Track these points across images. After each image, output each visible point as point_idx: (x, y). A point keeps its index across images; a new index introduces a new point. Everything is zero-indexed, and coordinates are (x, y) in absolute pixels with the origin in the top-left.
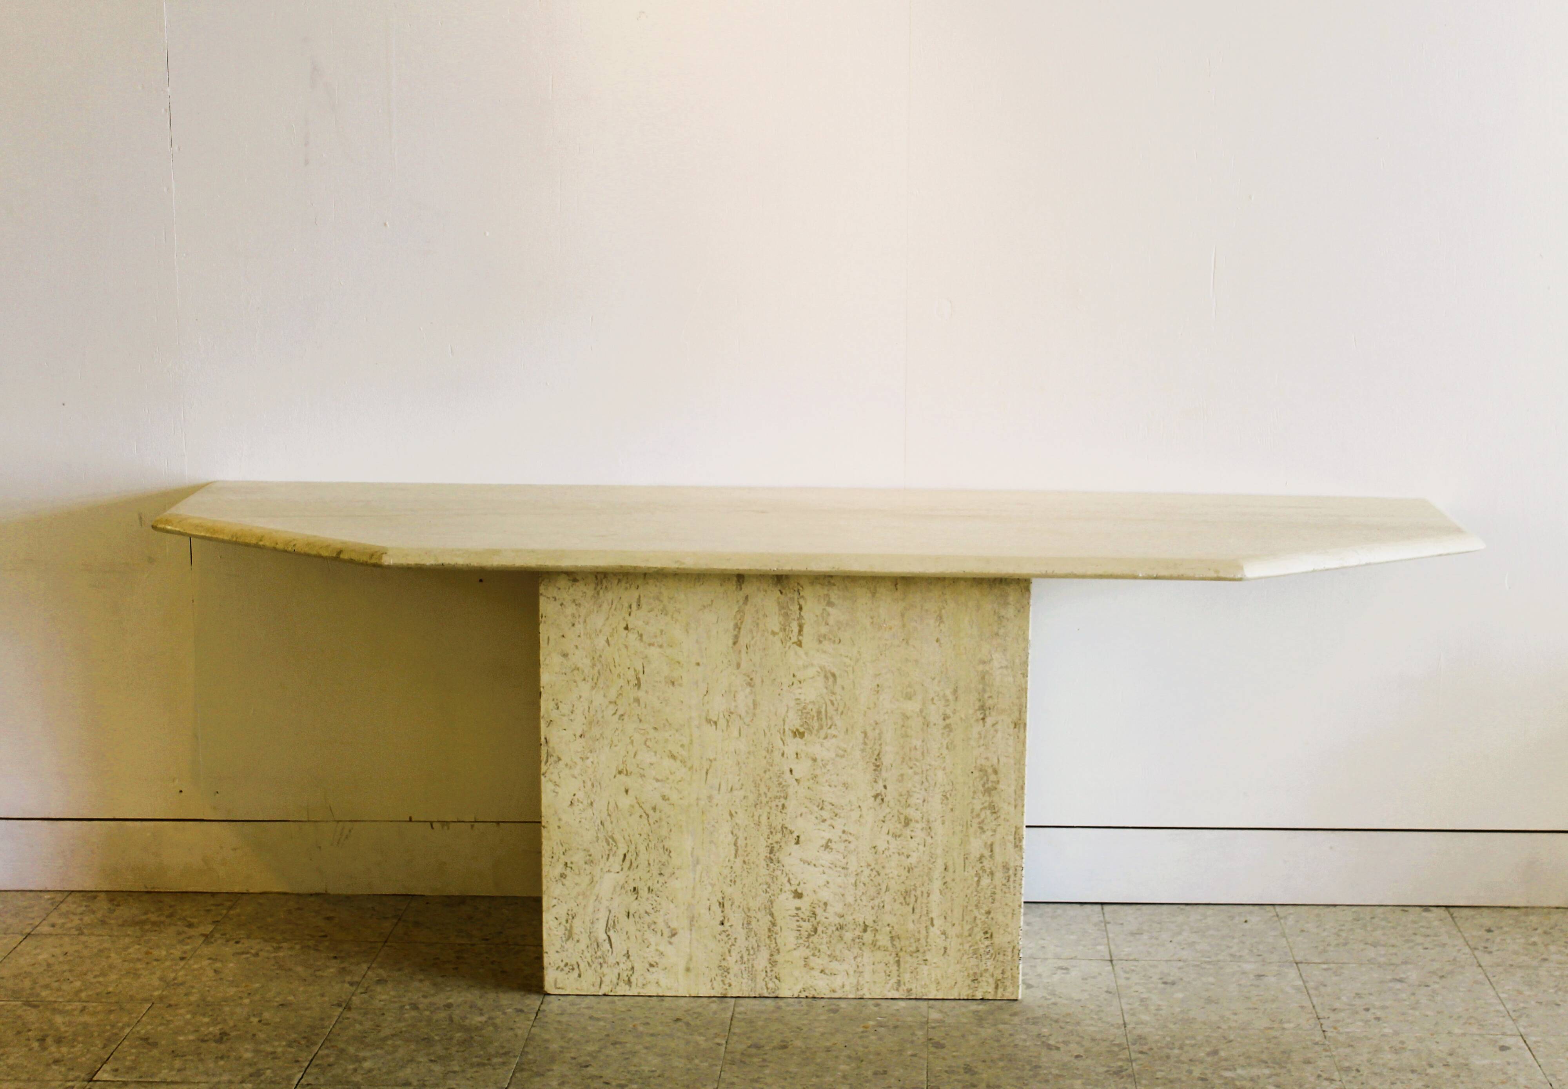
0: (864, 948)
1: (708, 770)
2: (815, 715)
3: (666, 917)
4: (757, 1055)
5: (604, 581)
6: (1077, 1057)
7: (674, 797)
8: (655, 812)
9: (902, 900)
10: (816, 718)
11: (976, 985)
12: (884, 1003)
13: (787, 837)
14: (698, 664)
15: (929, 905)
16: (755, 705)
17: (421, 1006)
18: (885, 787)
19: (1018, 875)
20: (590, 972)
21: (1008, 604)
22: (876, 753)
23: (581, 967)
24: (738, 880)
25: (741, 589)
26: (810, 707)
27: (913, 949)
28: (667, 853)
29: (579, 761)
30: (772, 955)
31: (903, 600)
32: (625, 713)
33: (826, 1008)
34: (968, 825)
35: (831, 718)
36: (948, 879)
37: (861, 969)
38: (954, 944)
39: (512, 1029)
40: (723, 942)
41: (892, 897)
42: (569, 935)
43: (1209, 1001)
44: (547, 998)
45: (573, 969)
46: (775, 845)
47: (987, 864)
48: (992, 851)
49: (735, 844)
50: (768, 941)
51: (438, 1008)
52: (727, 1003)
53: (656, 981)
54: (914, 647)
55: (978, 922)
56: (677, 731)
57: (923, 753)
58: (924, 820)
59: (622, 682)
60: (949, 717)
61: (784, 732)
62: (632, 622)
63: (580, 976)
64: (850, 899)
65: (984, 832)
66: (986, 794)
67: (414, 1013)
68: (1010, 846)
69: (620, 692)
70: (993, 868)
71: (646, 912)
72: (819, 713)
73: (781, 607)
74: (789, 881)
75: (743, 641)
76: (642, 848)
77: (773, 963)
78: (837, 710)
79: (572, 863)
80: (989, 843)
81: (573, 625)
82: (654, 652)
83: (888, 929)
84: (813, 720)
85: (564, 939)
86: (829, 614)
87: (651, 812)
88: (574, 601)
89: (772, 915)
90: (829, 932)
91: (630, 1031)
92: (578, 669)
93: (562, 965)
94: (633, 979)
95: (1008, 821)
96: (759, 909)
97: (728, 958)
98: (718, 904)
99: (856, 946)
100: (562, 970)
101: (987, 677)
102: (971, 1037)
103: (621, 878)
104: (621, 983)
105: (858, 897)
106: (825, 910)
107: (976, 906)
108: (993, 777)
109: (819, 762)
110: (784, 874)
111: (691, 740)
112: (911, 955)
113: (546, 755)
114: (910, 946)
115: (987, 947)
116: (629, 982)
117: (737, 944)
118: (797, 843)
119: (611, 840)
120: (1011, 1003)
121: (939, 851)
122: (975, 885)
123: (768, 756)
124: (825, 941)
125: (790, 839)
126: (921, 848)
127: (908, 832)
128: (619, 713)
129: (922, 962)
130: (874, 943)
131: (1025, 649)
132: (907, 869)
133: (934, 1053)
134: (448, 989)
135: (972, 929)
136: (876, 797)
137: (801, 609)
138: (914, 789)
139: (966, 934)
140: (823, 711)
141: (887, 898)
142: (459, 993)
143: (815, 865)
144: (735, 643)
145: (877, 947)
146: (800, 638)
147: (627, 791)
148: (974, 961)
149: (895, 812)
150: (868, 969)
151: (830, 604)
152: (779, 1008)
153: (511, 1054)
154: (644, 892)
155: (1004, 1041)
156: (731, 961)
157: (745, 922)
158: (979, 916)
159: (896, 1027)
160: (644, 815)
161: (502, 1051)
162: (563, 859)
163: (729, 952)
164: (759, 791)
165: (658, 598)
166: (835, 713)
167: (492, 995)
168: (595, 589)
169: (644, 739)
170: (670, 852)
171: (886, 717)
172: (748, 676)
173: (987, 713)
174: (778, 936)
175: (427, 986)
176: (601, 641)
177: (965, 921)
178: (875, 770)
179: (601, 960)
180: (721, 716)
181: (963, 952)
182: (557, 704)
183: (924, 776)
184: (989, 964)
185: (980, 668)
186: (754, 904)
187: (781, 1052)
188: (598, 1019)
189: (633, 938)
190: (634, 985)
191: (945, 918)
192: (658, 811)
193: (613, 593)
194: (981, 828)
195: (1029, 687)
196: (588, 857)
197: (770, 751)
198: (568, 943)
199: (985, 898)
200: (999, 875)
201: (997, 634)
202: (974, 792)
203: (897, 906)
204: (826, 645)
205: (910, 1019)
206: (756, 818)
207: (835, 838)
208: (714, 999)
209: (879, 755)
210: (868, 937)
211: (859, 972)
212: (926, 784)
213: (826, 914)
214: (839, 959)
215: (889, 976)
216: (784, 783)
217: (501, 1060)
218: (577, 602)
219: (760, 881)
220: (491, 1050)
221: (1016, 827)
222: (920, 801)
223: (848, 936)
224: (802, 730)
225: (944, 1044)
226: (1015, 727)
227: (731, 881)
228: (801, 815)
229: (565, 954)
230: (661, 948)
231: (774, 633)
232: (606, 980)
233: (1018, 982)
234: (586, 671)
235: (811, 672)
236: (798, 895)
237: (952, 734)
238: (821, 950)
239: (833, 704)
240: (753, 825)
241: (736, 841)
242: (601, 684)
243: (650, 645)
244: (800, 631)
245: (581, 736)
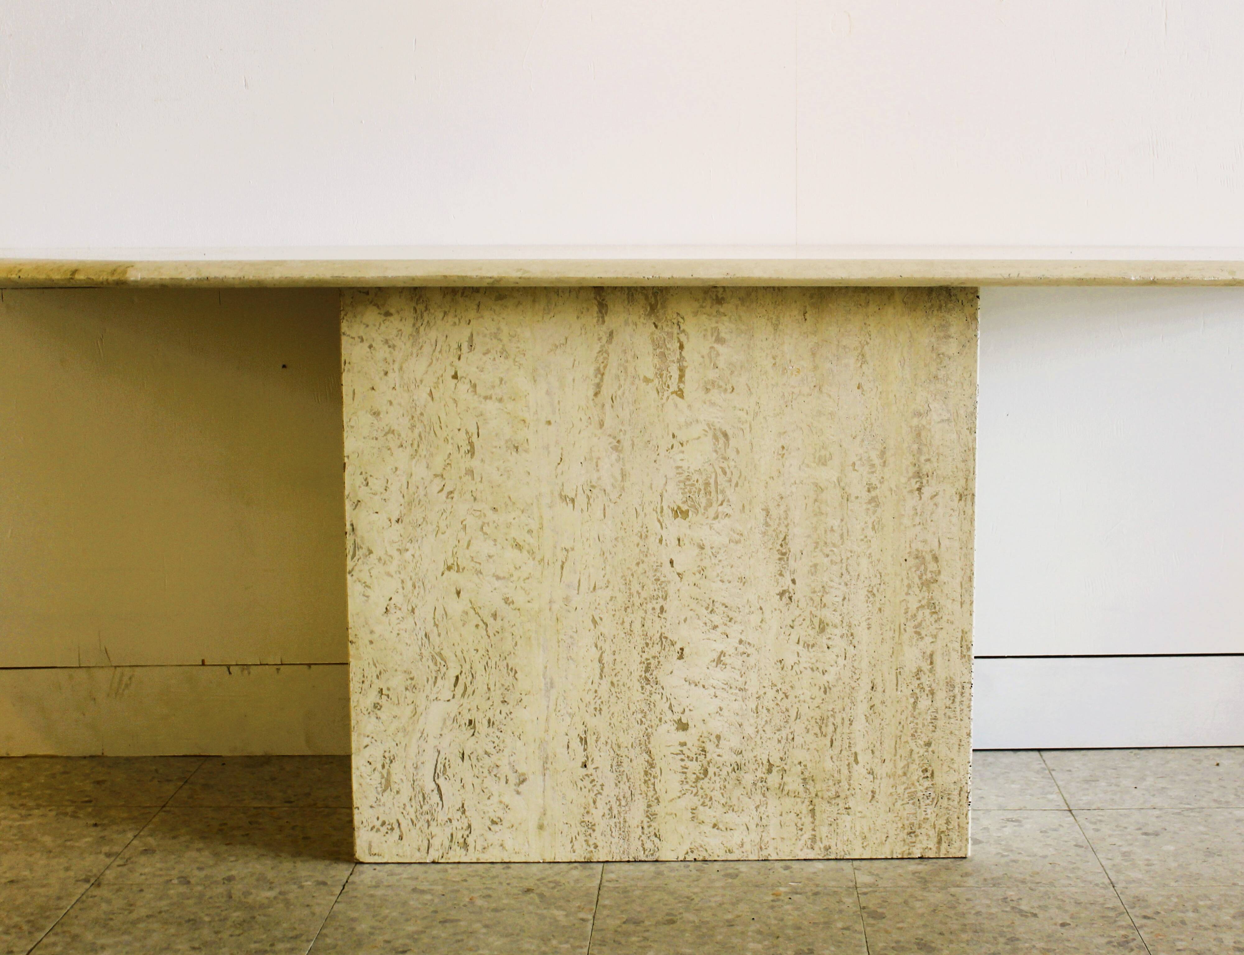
0: (768, 794)
1: (563, 563)
2: (702, 488)
3: (512, 759)
4: (634, 933)
5: (425, 314)
6: (1063, 925)
7: (520, 599)
8: (495, 619)
9: (817, 730)
10: (703, 492)
11: (914, 839)
12: (796, 865)
13: (667, 649)
14: (549, 423)
15: (852, 736)
16: (623, 475)
17: (193, 881)
18: (794, 581)
19: (966, 695)
20: (414, 832)
21: (949, 337)
22: (782, 537)
23: (402, 826)
24: (604, 708)
25: (604, 322)
26: (695, 477)
27: (832, 793)
28: (512, 674)
29: (396, 554)
30: (649, 806)
31: (815, 333)
32: (455, 490)
33: (723, 873)
34: (901, 630)
35: (723, 492)
36: (877, 702)
37: (764, 822)
38: (884, 787)
39: (308, 906)
40: (587, 790)
41: (804, 726)
42: (387, 785)
43: (1209, 853)
44: (359, 868)
45: (392, 829)
46: (652, 661)
47: (925, 680)
48: (931, 663)
49: (600, 661)
50: (644, 787)
51: (216, 882)
52: (592, 869)
53: (500, 842)
54: (830, 396)
55: (915, 756)
56: (523, 512)
57: (842, 536)
58: (844, 625)
59: (449, 448)
60: (875, 488)
61: (662, 512)
62: (462, 368)
63: (401, 838)
64: (750, 730)
65: (922, 638)
66: (924, 588)
67: (182, 889)
68: (955, 656)
69: (448, 461)
70: (934, 686)
71: (486, 753)
72: (707, 484)
73: (656, 345)
74: (670, 707)
75: (607, 391)
76: (479, 668)
77: (651, 816)
78: (730, 481)
79: (388, 689)
80: (928, 653)
81: (386, 373)
82: (491, 407)
83: (799, 768)
84: (699, 494)
85: (379, 789)
86: (718, 354)
87: (490, 620)
88: (387, 342)
89: (649, 752)
90: (724, 773)
91: (465, 906)
92: (393, 432)
93: (378, 824)
94: (470, 840)
95: (952, 623)
96: (632, 746)
97: (593, 811)
98: (579, 740)
99: (759, 791)
100: (378, 830)
101: (923, 434)
102: (918, 904)
103: (453, 708)
104: (455, 847)
105: (759, 727)
106: (717, 746)
107: (913, 735)
108: (932, 566)
109: (708, 551)
110: (665, 699)
111: (542, 524)
112: (829, 802)
113: (352, 547)
114: (828, 790)
115: (927, 789)
116: (465, 845)
117: (605, 793)
118: (681, 657)
119: (439, 658)
120: (959, 862)
121: (864, 665)
122: (910, 707)
123: (641, 543)
124: (717, 786)
125: (671, 653)
126: (841, 661)
127: (823, 640)
128: (447, 490)
129: (844, 811)
130: (781, 788)
131: (972, 396)
132: (823, 690)
133: (873, 925)
134: (232, 859)
135: (908, 765)
136: (781, 594)
137: (681, 347)
138: (832, 584)
139: (900, 772)
140: (712, 481)
141: (798, 727)
142: (246, 863)
143: (704, 687)
144: (596, 394)
145: (785, 792)
146: (682, 386)
147: (458, 593)
148: (910, 808)
149: (807, 614)
150: (774, 822)
151: (720, 340)
152: (659, 873)
153: (304, 938)
154: (482, 727)
155: (961, 908)
156: (596, 815)
157: (615, 764)
158: (916, 750)
159: (816, 894)
160: (481, 624)
161: (291, 934)
162: (378, 684)
163: (594, 802)
164: (630, 589)
165: (496, 336)
166: (728, 484)
167: (287, 865)
168: (414, 325)
169: (480, 523)
170: (516, 672)
171: (794, 489)
172: (615, 438)
173: (924, 481)
174: (657, 781)
175: (206, 857)
176: (422, 395)
177: (898, 756)
178: (780, 559)
179: (429, 817)
180: (580, 490)
181: (895, 797)
182: (366, 480)
183: (844, 565)
184: (929, 811)
185: (915, 421)
186: (625, 740)
187: (667, 928)
188: (423, 892)
189: (469, 787)
190: (471, 848)
191: (873, 752)
192: (499, 619)
193: (437, 329)
194: (918, 633)
195: (977, 446)
196: (409, 681)
197: (643, 536)
198: (385, 794)
199: (924, 725)
200: (941, 696)
201: (936, 377)
202: (909, 586)
203: (810, 737)
204: (715, 395)
205: (833, 883)
206: (627, 625)
207: (730, 651)
208: (576, 864)
209: (785, 539)
210: (774, 779)
211: (762, 825)
212: (846, 577)
213: (719, 751)
214: (736, 809)
215: (801, 830)
216: (662, 579)
217: (288, 945)
218: (390, 343)
219: (633, 708)
220: (278, 934)
221: (963, 631)
222: (840, 599)
223: (748, 779)
224: (684, 508)
225: (883, 913)
226: (960, 500)
227: (595, 709)
228: (685, 620)
229: (382, 809)
230: (506, 800)
231: (647, 380)
232: (435, 842)
233: (967, 834)
234: (403, 435)
235: (696, 430)
236: (683, 726)
237: (879, 510)
238: (714, 799)
239: (725, 473)
240: (624, 635)
241: (601, 656)
242: (423, 451)
243: (486, 398)
244: (681, 377)
245: (398, 521)
